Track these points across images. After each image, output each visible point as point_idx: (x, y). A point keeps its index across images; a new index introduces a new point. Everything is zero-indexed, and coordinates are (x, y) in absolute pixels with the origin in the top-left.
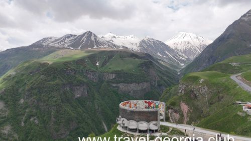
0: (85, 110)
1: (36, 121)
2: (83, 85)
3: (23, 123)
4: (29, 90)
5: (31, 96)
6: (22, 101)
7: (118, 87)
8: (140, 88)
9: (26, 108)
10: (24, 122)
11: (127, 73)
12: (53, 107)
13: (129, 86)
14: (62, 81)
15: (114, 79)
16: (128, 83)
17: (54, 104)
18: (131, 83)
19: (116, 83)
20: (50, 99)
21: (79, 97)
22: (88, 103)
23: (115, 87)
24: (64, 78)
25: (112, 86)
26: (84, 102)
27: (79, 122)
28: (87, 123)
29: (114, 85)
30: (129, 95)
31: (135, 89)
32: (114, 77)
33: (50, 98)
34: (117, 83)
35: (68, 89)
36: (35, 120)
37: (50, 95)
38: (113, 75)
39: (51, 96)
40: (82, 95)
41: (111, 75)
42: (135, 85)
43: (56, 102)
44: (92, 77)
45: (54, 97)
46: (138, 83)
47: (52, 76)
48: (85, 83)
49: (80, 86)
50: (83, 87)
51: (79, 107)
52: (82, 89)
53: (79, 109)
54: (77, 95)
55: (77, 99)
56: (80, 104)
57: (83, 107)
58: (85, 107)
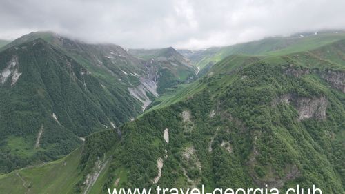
0: (319, 147)
1: (228, 148)
2: (319, 97)
3: (210, 147)
4: (222, 99)
5: (225, 108)
6: (213, 114)
9: (216, 125)
10: (212, 147)
12: (256, 131)
14: (277, 87)
17: (260, 126)
20: (253, 117)
21: (309, 120)
22: (326, 133)
24: (279, 82)
26: (319, 130)
27: (305, 168)
28: (322, 173)
33: (252, 114)
35: (287, 101)
36: (227, 146)
37: (254, 109)
39: (255, 112)
40: (315, 117)
43: (262, 122)
44: (338, 82)
45: (260, 114)
47: (260, 77)
48: (322, 92)
49: (311, 98)
50: (318, 101)
51: (306, 138)
52: (315, 104)
53: (307, 142)
54: (305, 114)
55: (304, 122)
56: (308, 132)
57: (317, 139)
58: (319, 139)
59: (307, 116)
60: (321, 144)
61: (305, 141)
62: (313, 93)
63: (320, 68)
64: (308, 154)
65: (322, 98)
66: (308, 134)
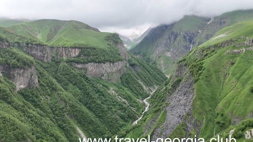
0: (42, 112)
2: (30, 67)
7: (86, 69)
8: (115, 69)
11: (94, 49)
13: (102, 67)
15: (78, 56)
16: (100, 62)
18: (104, 63)
19: (81, 63)
22: (43, 98)
23: (81, 69)
25: (77, 68)
26: (37, 97)
29: (79, 66)
30: (102, 79)
31: (109, 70)
32: (77, 54)
34: (84, 63)
38: (77, 50)
40: (30, 85)
41: (73, 50)
42: (109, 65)
44: (39, 54)
46: (113, 62)
48: (32, 62)
49: (24, 69)
50: (29, 70)
51: (29, 108)
52: (27, 74)
53: (31, 111)
54: (20, 85)
55: (21, 93)
56: (27, 101)
57: (36, 105)
58: (39, 105)
59: (22, 86)
60: (42, 109)
61: (28, 110)
62: (25, 63)
63: (21, 42)
64: (36, 123)
65: (33, 68)
66: (28, 102)
